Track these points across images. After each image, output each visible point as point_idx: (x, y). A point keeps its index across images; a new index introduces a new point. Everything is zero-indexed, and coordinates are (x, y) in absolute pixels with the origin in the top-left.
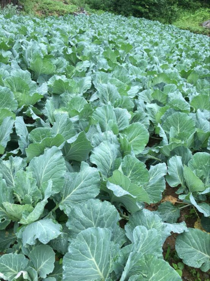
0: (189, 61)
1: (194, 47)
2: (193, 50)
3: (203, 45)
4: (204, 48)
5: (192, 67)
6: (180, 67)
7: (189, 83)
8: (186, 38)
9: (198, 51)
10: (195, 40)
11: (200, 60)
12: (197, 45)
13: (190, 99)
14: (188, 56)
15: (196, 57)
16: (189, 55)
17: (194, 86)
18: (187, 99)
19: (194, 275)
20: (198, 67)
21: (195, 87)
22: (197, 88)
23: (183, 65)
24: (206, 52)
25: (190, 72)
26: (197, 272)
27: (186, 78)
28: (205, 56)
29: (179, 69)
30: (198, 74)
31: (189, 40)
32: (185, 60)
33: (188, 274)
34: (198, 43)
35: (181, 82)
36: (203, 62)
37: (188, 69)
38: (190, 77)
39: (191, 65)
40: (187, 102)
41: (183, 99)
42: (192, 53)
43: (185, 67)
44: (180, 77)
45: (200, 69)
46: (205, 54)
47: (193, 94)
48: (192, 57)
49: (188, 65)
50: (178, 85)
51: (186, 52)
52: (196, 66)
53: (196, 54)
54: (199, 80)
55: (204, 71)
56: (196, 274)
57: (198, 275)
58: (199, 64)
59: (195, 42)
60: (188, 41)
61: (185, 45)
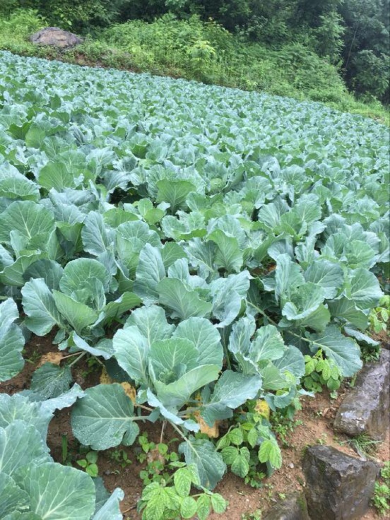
0: (21, 108)
1: (26, 80)
2: (24, 86)
3: (42, 77)
4: (43, 81)
5: (29, 118)
6: (6, 119)
7: (32, 146)
8: (8, 65)
9: (35, 88)
10: (25, 67)
11: (42, 104)
12: (30, 77)
13: (36, 174)
14: (17, 98)
15: (31, 97)
16: (19, 95)
17: (41, 150)
18: (30, 176)
19: (119, 460)
20: (40, 116)
21: (43, 153)
22: (47, 154)
23: (11, 115)
24: (49, 89)
25: (26, 127)
26: (122, 453)
27: (24, 139)
28: (48, 96)
29: (5, 123)
30: (43, 129)
31: (13, 70)
32: (13, 106)
33: (110, 464)
34: (31, 73)
35: (11, 147)
36: (49, 106)
37: (22, 121)
38: (29, 136)
39: (26, 115)
40: (30, 182)
41: (23, 177)
42: (23, 91)
43: (16, 118)
44: (10, 139)
45: (43, 119)
46: (50, 93)
47: (39, 165)
48: (25, 99)
49: (21, 115)
50: (7, 152)
51: (12, 91)
52: (35, 116)
53: (31, 93)
54: (47, 138)
55: (53, 122)
56: (121, 458)
57: (125, 456)
58: (40, 111)
59: (25, 73)
60: (12, 72)
61: (8, 79)
